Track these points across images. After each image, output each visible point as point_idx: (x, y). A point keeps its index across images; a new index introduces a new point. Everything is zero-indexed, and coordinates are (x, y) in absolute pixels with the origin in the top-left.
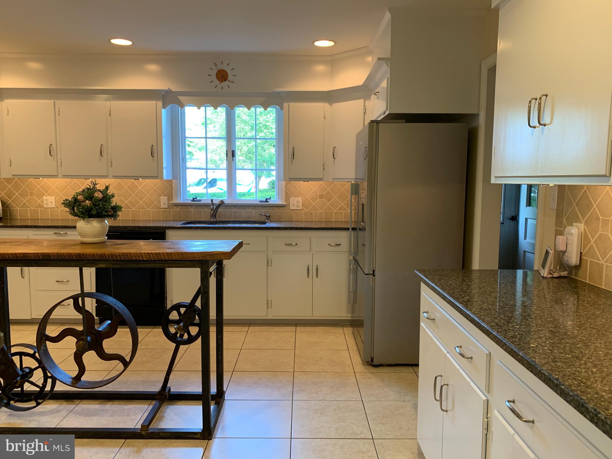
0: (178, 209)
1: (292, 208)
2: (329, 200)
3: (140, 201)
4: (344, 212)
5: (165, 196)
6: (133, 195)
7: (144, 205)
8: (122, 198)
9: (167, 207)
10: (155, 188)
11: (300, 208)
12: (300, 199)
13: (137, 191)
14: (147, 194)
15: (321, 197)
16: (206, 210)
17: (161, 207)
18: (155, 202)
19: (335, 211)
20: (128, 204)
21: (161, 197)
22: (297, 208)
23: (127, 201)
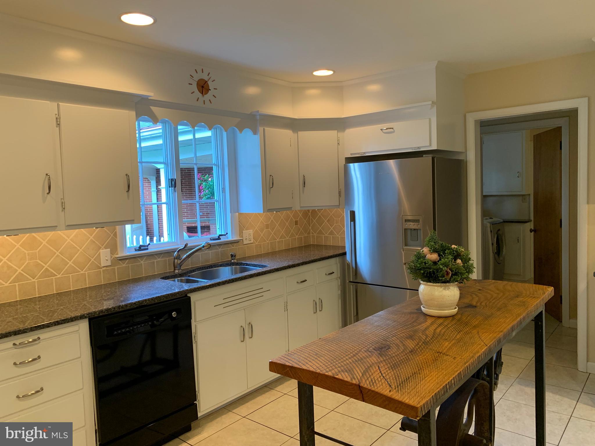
0: (124, 265)
1: (245, 242)
2: (273, 229)
3: (68, 261)
4: (284, 240)
5: (106, 248)
6: (58, 253)
7: (75, 267)
8: (38, 261)
9: (110, 264)
10: (91, 238)
11: (252, 242)
12: (251, 231)
13: (63, 247)
14: (79, 248)
15: (267, 226)
16: (159, 259)
17: (102, 266)
18: (92, 260)
19: (278, 240)
20: (50, 269)
21: (101, 251)
22: (249, 242)
23: (48, 264)
